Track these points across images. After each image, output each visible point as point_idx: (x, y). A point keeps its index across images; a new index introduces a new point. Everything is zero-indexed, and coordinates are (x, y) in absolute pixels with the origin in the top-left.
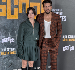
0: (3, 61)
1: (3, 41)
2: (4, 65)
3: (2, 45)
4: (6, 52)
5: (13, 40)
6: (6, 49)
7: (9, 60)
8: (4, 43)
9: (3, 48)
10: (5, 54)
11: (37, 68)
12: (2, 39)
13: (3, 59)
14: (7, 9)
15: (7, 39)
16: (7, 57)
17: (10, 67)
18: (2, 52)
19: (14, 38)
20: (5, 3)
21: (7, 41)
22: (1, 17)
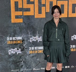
0: (32, 59)
1: (31, 40)
2: (32, 64)
3: (30, 44)
4: (34, 51)
5: (41, 39)
6: (34, 48)
7: (37, 58)
8: (32, 42)
9: (31, 46)
10: (33, 52)
11: (65, 67)
12: (30, 38)
13: (31, 57)
14: (34, 8)
15: (35, 38)
16: (35, 56)
17: (38, 65)
18: (30, 50)
19: (42, 37)
20: (33, 3)
21: (35, 40)
22: (29, 16)
